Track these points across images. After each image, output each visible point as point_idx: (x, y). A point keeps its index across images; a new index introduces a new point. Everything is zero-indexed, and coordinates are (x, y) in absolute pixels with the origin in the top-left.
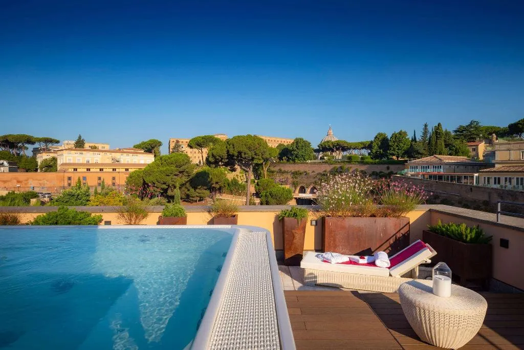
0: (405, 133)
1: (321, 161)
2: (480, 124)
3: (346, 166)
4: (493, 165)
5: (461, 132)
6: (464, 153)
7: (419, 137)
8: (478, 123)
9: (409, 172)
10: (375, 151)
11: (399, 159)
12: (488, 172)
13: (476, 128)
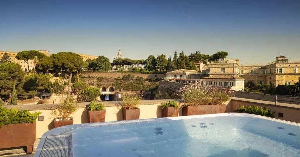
0: (165, 56)
1: (115, 71)
2: (200, 53)
3: (132, 74)
4: (208, 75)
5: (192, 57)
6: (194, 69)
7: (172, 59)
8: (199, 53)
9: (168, 78)
10: (148, 66)
11: (161, 71)
12: (207, 78)
13: (199, 55)
